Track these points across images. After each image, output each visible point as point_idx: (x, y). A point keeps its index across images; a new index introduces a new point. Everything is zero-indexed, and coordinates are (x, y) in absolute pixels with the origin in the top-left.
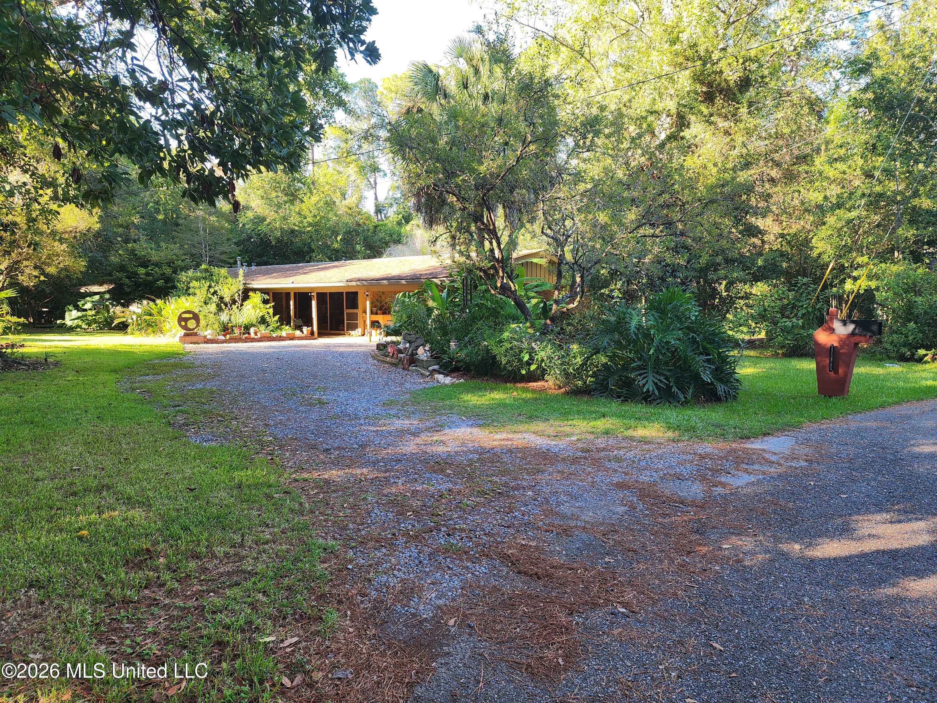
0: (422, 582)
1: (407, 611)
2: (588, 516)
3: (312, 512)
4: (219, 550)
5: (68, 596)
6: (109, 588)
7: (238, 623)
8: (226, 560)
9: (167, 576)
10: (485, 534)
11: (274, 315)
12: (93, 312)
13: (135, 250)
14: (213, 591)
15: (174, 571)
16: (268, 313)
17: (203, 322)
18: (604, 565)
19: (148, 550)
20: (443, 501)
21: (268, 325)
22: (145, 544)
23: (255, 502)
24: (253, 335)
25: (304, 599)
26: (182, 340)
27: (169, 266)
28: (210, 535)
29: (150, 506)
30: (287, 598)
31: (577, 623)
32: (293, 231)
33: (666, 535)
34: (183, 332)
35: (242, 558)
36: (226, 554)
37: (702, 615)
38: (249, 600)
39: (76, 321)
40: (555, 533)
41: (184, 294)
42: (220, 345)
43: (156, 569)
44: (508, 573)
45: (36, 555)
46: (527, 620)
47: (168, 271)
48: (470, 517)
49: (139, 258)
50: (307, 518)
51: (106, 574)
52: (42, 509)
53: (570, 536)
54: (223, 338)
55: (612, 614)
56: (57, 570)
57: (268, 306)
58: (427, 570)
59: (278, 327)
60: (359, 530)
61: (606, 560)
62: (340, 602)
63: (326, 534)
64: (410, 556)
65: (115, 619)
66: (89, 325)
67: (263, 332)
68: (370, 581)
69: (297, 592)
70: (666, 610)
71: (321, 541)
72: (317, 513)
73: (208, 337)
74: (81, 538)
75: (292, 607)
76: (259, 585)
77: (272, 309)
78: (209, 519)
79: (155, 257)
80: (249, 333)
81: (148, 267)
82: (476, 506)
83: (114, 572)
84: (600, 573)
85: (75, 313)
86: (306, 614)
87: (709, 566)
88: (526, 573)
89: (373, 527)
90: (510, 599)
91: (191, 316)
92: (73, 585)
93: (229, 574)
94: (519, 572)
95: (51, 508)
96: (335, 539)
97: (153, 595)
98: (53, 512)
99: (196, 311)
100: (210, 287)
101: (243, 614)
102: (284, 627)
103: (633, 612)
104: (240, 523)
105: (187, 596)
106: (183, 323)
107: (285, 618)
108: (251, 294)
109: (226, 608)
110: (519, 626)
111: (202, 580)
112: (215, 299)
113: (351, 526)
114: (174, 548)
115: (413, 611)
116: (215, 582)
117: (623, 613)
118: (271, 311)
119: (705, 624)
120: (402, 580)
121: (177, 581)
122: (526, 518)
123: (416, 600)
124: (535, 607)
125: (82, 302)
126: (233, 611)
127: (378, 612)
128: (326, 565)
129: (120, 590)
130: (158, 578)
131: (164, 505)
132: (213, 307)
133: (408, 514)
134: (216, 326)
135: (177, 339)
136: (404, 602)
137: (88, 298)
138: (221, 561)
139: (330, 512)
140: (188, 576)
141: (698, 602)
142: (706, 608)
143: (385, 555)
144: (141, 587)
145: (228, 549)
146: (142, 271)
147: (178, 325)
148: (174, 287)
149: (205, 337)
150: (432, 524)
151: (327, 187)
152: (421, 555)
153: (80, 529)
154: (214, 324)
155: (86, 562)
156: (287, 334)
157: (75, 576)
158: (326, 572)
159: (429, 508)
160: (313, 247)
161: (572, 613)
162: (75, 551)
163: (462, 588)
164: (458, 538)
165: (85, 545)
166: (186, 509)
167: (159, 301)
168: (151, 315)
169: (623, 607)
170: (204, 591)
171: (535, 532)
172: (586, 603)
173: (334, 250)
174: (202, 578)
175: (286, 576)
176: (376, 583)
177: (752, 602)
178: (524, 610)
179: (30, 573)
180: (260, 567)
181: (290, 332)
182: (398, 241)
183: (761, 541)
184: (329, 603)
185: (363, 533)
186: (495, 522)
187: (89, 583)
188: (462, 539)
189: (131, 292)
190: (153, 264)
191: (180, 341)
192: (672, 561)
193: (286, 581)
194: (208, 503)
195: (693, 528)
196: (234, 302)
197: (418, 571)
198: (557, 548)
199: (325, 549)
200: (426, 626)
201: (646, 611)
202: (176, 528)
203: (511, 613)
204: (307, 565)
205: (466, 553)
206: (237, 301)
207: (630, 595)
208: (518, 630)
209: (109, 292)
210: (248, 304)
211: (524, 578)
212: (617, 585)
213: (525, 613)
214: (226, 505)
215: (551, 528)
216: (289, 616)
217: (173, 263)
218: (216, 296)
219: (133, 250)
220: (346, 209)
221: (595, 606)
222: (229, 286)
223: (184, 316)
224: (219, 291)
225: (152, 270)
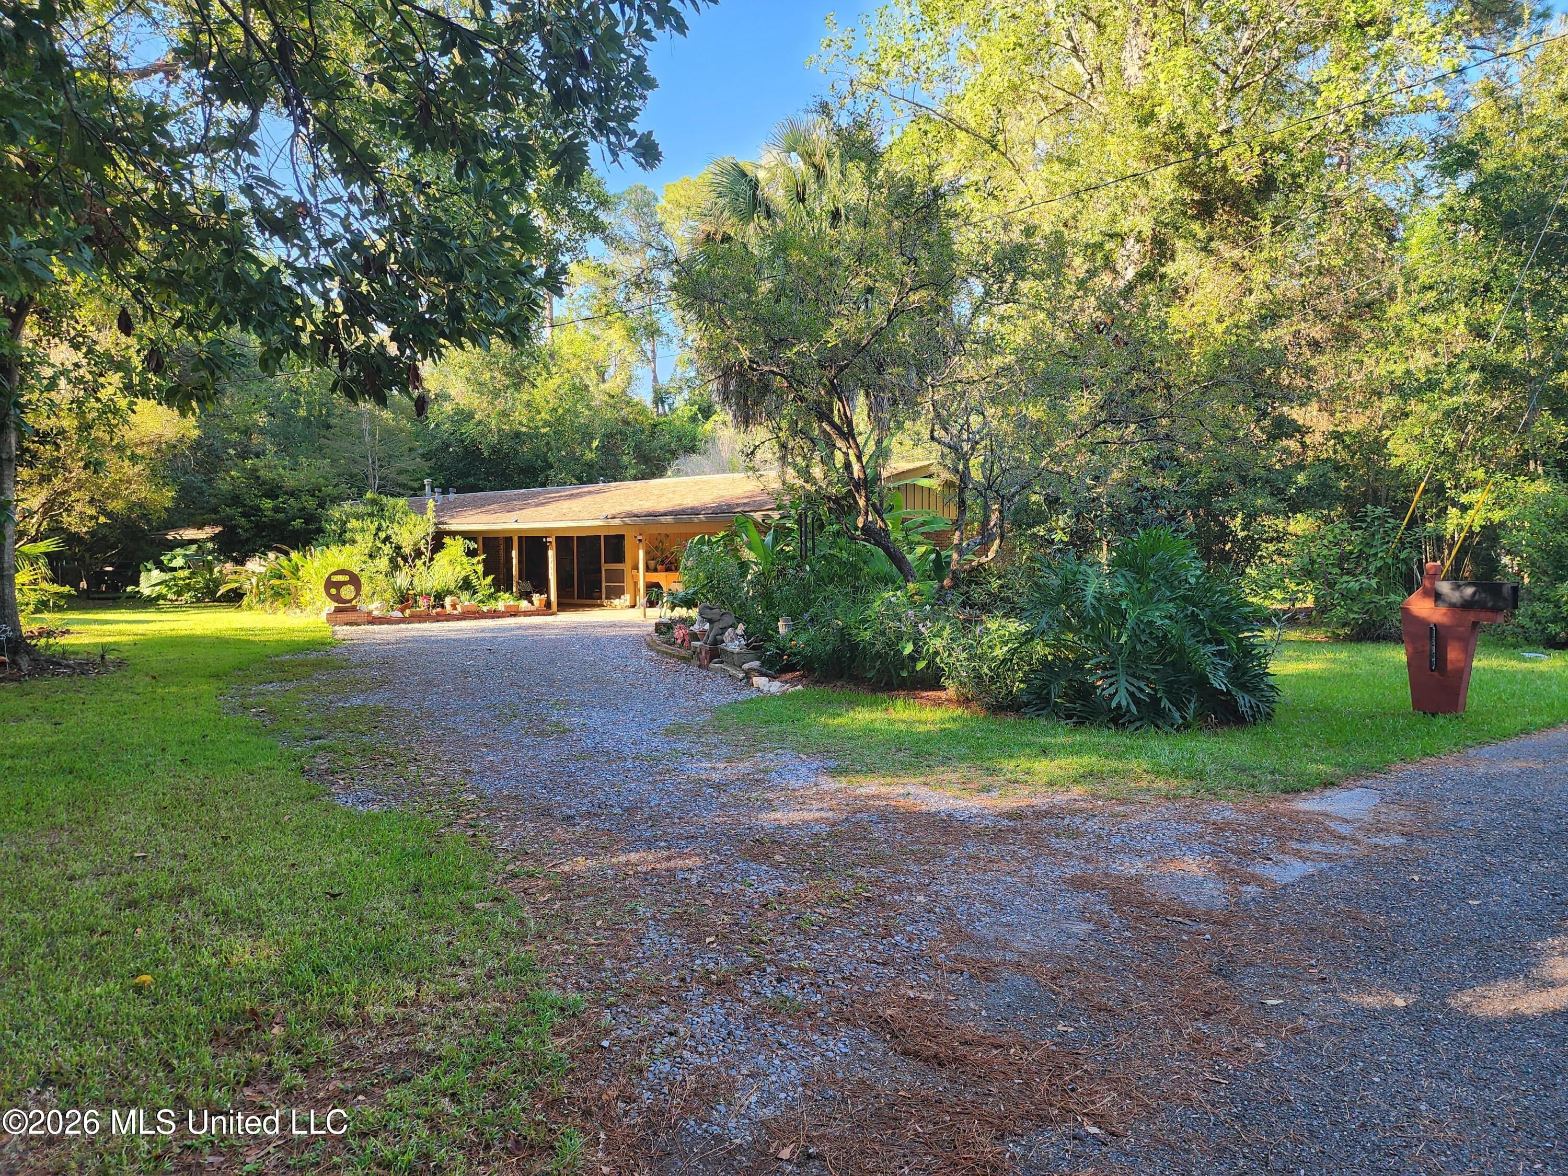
0: (733, 1073)
1: (706, 1131)
2: (1023, 942)
3: (541, 936)
4: (378, 1011)
5: (111, 1101)
6: (182, 1085)
7: (406, 1157)
8: (388, 1031)
9: (284, 1061)
10: (843, 978)
11: (486, 574)
12: (186, 573)
13: (257, 471)
14: (364, 1092)
15: (298, 1052)
16: (476, 572)
17: (366, 589)
18: (1056, 1039)
19: (253, 1012)
20: (769, 914)
21: (475, 593)
22: (248, 1000)
23: (442, 918)
24: (448, 608)
25: (524, 1110)
26: (331, 619)
27: (313, 496)
28: (363, 982)
29: (261, 927)
30: (493, 1108)
31: (1012, 1158)
32: (518, 435)
33: (1165, 979)
34: (332, 605)
35: (416, 1028)
36: (389, 1019)
37: (1237, 1140)
38: (426, 1111)
39: (157, 588)
40: (966, 975)
41: (336, 542)
42: (394, 627)
43: (265, 1049)
44: (885, 1053)
45: (60, 1023)
46: (920, 1149)
47: (311, 503)
48: (817, 946)
49: (264, 483)
50: (532, 948)
51: (178, 1058)
52: (75, 932)
53: (994, 981)
54: (400, 615)
55: (1075, 1138)
56: (94, 1051)
57: (475, 560)
58: (742, 1048)
59: (491, 596)
60: (622, 972)
61: (1060, 1027)
62: (587, 1114)
63: (565, 978)
64: (712, 1022)
65: (189, 1147)
66: (179, 593)
67: (466, 603)
68: (641, 1071)
69: (511, 1095)
70: (1173, 1131)
71: (555, 993)
72: (550, 937)
73: (375, 613)
74: (139, 989)
75: (502, 1125)
76: (445, 1082)
77: (481, 566)
78: (361, 951)
79: (291, 481)
80: (443, 606)
81: (277, 497)
82: (826, 924)
83: (191, 1055)
84: (1050, 1055)
85: (156, 575)
86: (525, 1138)
87: (1245, 1040)
88: (917, 1055)
89: (646, 965)
90: (891, 1106)
91: (347, 578)
92: (119, 1080)
93: (394, 1058)
94: (905, 1053)
95: (92, 931)
96: (580, 989)
97: (259, 1099)
98: (96, 938)
99: (356, 570)
100: (379, 529)
101: (414, 1139)
102: (487, 1164)
103: (1113, 1134)
104: (415, 959)
105: (317, 1101)
106: (333, 591)
107: (488, 1147)
108: (447, 540)
109: (385, 1126)
110: (908, 1163)
111: (346, 1070)
112: (387, 549)
113: (608, 963)
114: (299, 1008)
115: (716, 1130)
116: (368, 1075)
117: (1094, 1136)
118: (480, 568)
119: (1245, 1157)
120: (698, 1068)
121: (302, 1071)
122: (915, 946)
123: (722, 1109)
124: (935, 1124)
125: (169, 557)
126: (397, 1133)
127: (655, 1134)
128: (564, 1041)
129: (200, 1089)
130: (270, 1064)
131: (286, 925)
132: (383, 563)
133: (708, 940)
134: (388, 595)
135: (323, 617)
136: (701, 1113)
137: (179, 551)
138: (379, 1033)
139: (571, 937)
140: (321, 1062)
141: (1230, 1113)
142: (1244, 1126)
143: (667, 1019)
144: (238, 1083)
145: (392, 1010)
146: (267, 504)
147: (324, 594)
148: (320, 530)
149: (370, 613)
150: (751, 960)
151: (575, 361)
152: (731, 1019)
153: (139, 972)
154: (385, 591)
155: (145, 1035)
156: (506, 607)
157: (124, 1064)
158: (565, 1056)
159: (745, 929)
160: (551, 460)
161: (1002, 1135)
162: (128, 1015)
163: (804, 1085)
164: (796, 986)
165: (145, 1002)
166: (323, 933)
167: (294, 555)
168: (280, 577)
169: (1094, 1124)
170: (347, 1092)
171: (932, 973)
172: (1026, 1116)
173: (586, 464)
174: (345, 1066)
175: (492, 1063)
176: (650, 1076)
177: (1326, 1113)
178: (915, 1130)
179: (48, 1057)
180: (447, 1046)
181: (512, 603)
182: (692, 450)
183: (1334, 991)
184: (567, 1116)
185: (629, 976)
186: (860, 955)
187: (147, 1076)
188: (803, 988)
189: (248, 540)
190: (286, 493)
191: (328, 621)
192: (1178, 1030)
193: (492, 1074)
194: (361, 921)
195: (1210, 966)
196: (418, 554)
197: (726, 1051)
198: (972, 1005)
199: (562, 1010)
200: (740, 1162)
201: (1135, 1131)
202: (304, 972)
203: (893, 1134)
204: (530, 1041)
205: (811, 1015)
206: (423, 553)
207: (1106, 1101)
208: (906, 1170)
209: (212, 539)
210: (442, 558)
211: (914, 1064)
212: (1082, 1078)
213: (917, 1135)
214: (393, 926)
215: (960, 966)
216: (496, 1143)
217: (320, 491)
218: (388, 545)
219: (254, 470)
220: (606, 398)
221: (1043, 1121)
222: (411, 527)
223: (335, 578)
224: (393, 536)
225: (284, 503)
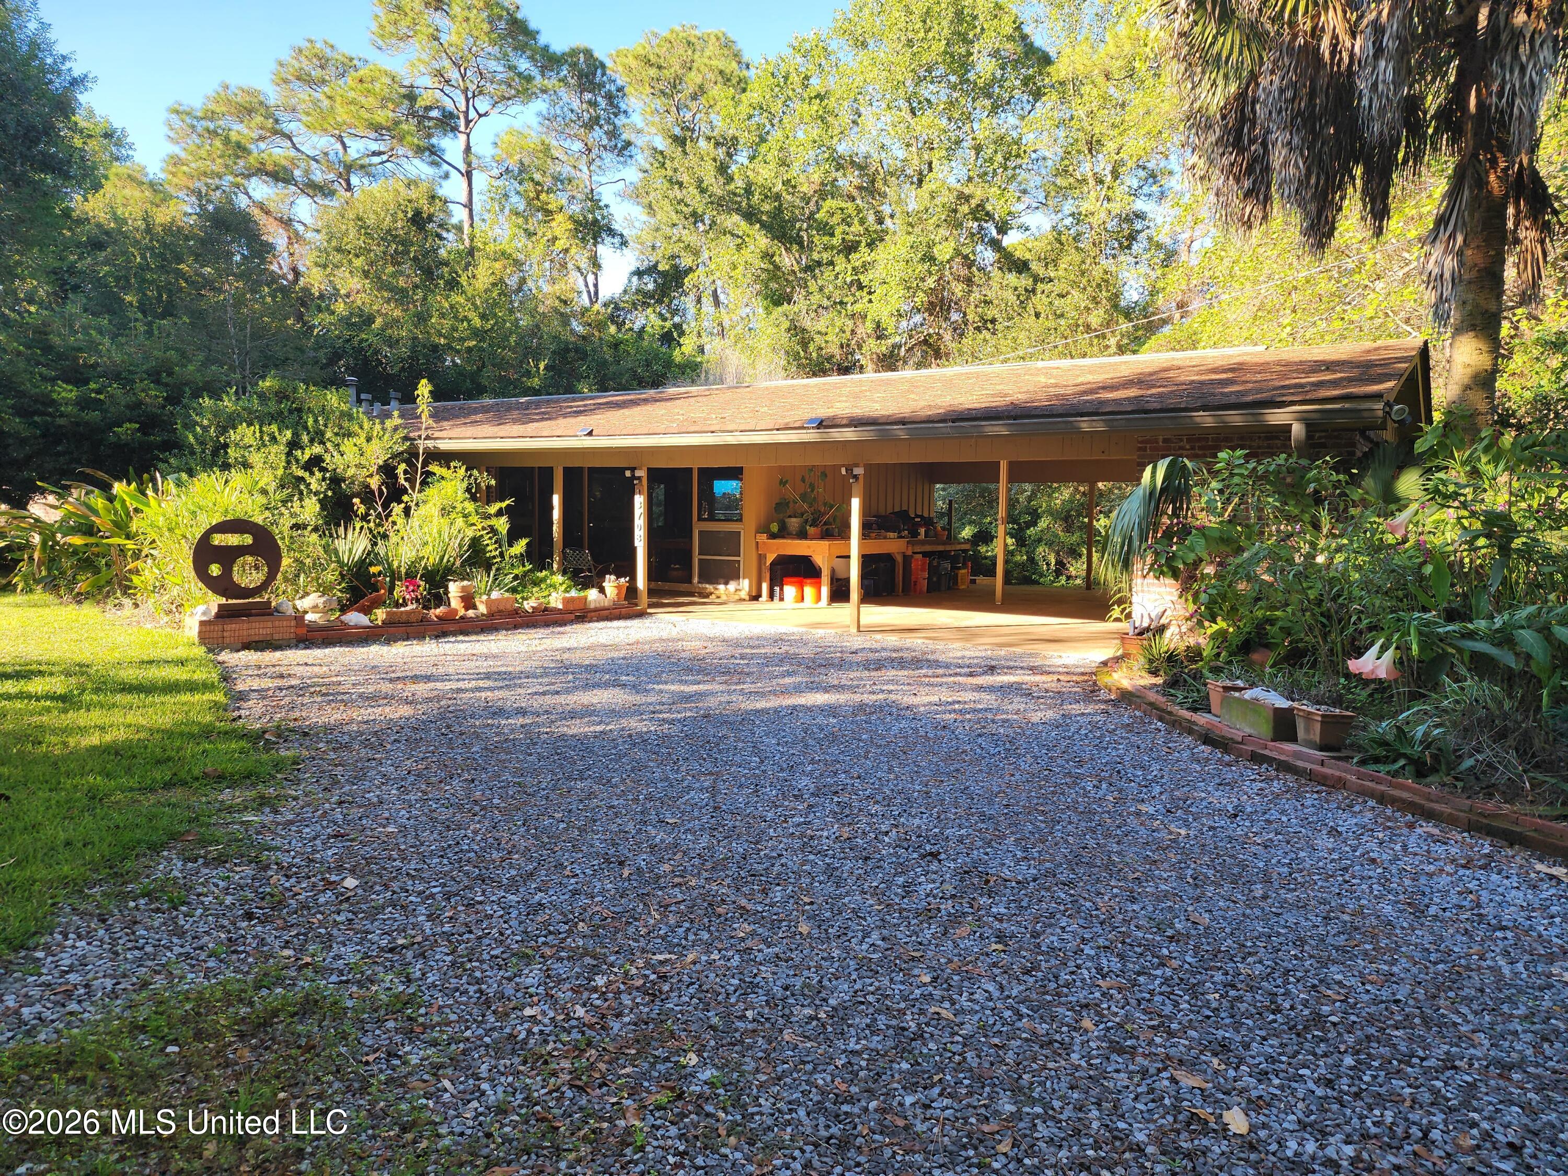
11: (513, 537)
16: (493, 530)
17: (287, 564)
21: (500, 573)
24: (459, 608)
26: (211, 632)
27: (157, 382)
34: (213, 602)
41: (208, 466)
42: (357, 651)
47: (152, 395)
49: (61, 356)
54: (363, 620)
57: (493, 509)
67: (490, 595)
73: (309, 617)
77: (504, 519)
79: (111, 354)
80: (446, 602)
81: (86, 382)
91: (248, 540)
99: (262, 522)
100: (294, 445)
106: (215, 570)
108: (434, 468)
112: (315, 481)
118: (502, 525)
132: (310, 509)
134: (330, 576)
135: (192, 627)
146: (66, 392)
147: (193, 575)
148: (174, 445)
149: (300, 619)
156: (566, 601)
167: (119, 488)
168: (91, 531)
181: (574, 593)
190: (104, 375)
191: (205, 639)
196: (395, 491)
206: (405, 491)
210: (431, 501)
217: (170, 374)
218: (319, 475)
222: (361, 440)
223: (218, 539)
224: (327, 458)
225: (98, 392)
